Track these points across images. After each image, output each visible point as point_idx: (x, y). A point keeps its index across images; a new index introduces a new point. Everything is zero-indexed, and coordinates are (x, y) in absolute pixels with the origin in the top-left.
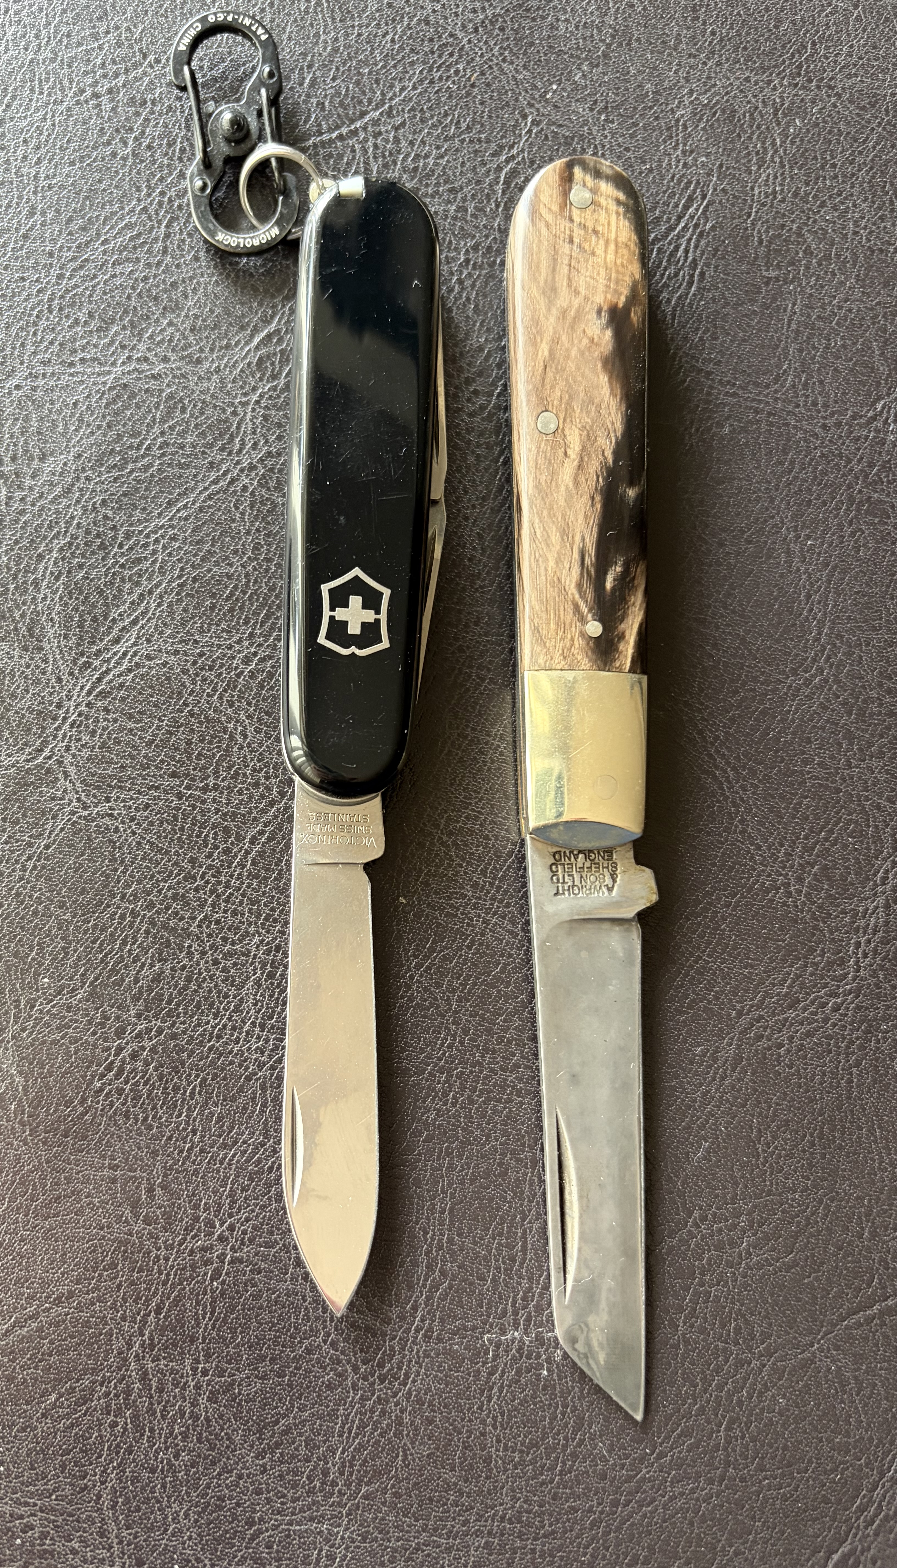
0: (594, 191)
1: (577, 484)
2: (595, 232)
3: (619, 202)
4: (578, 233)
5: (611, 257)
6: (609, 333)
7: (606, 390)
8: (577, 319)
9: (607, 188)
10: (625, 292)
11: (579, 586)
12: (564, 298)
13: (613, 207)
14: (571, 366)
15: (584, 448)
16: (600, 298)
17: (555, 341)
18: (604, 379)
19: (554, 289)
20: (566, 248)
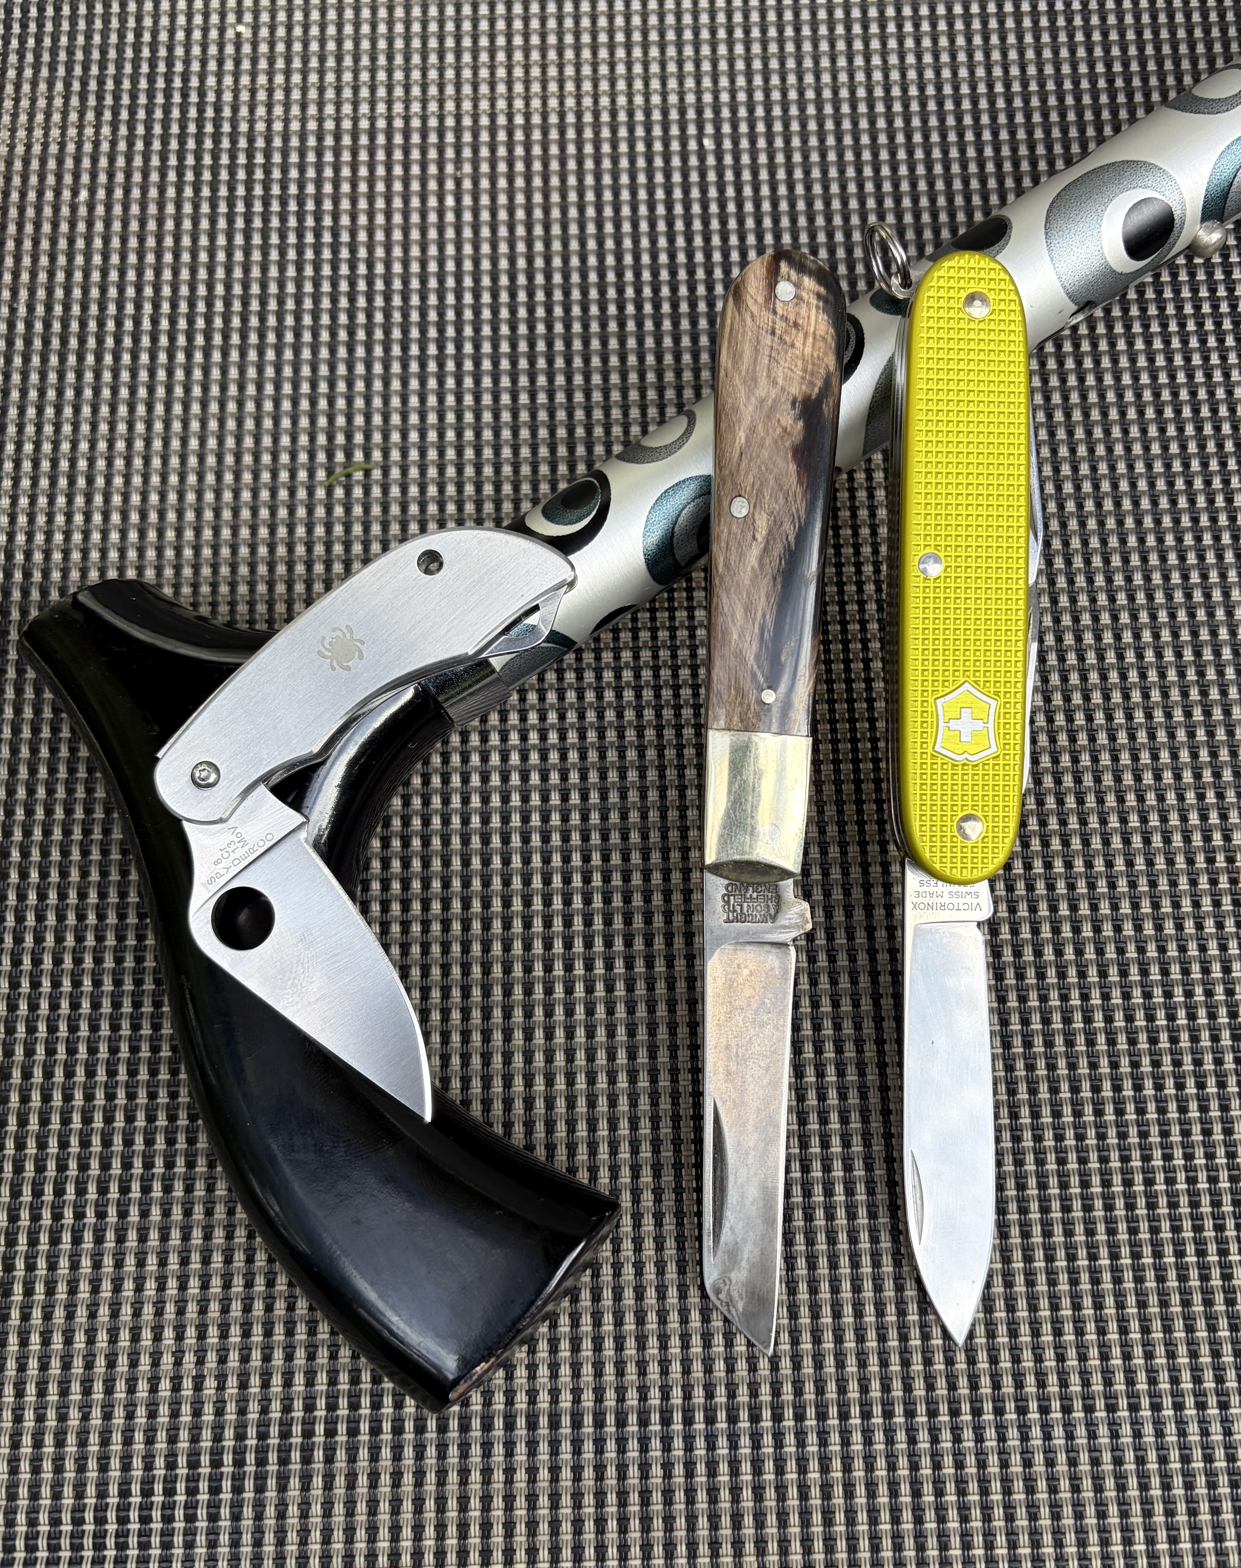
0: (798, 285)
1: (761, 565)
2: (796, 325)
3: (819, 296)
4: (780, 325)
5: (808, 350)
6: (800, 424)
7: (794, 479)
8: (773, 409)
9: (808, 282)
10: (819, 383)
11: (757, 658)
12: (763, 389)
13: (814, 301)
14: (765, 454)
15: (770, 533)
16: (795, 390)
17: (752, 430)
18: (793, 467)
19: (754, 379)
20: (767, 340)
